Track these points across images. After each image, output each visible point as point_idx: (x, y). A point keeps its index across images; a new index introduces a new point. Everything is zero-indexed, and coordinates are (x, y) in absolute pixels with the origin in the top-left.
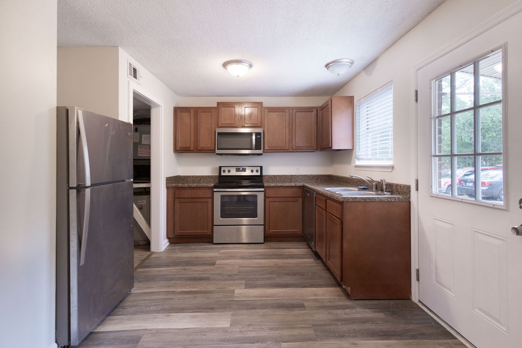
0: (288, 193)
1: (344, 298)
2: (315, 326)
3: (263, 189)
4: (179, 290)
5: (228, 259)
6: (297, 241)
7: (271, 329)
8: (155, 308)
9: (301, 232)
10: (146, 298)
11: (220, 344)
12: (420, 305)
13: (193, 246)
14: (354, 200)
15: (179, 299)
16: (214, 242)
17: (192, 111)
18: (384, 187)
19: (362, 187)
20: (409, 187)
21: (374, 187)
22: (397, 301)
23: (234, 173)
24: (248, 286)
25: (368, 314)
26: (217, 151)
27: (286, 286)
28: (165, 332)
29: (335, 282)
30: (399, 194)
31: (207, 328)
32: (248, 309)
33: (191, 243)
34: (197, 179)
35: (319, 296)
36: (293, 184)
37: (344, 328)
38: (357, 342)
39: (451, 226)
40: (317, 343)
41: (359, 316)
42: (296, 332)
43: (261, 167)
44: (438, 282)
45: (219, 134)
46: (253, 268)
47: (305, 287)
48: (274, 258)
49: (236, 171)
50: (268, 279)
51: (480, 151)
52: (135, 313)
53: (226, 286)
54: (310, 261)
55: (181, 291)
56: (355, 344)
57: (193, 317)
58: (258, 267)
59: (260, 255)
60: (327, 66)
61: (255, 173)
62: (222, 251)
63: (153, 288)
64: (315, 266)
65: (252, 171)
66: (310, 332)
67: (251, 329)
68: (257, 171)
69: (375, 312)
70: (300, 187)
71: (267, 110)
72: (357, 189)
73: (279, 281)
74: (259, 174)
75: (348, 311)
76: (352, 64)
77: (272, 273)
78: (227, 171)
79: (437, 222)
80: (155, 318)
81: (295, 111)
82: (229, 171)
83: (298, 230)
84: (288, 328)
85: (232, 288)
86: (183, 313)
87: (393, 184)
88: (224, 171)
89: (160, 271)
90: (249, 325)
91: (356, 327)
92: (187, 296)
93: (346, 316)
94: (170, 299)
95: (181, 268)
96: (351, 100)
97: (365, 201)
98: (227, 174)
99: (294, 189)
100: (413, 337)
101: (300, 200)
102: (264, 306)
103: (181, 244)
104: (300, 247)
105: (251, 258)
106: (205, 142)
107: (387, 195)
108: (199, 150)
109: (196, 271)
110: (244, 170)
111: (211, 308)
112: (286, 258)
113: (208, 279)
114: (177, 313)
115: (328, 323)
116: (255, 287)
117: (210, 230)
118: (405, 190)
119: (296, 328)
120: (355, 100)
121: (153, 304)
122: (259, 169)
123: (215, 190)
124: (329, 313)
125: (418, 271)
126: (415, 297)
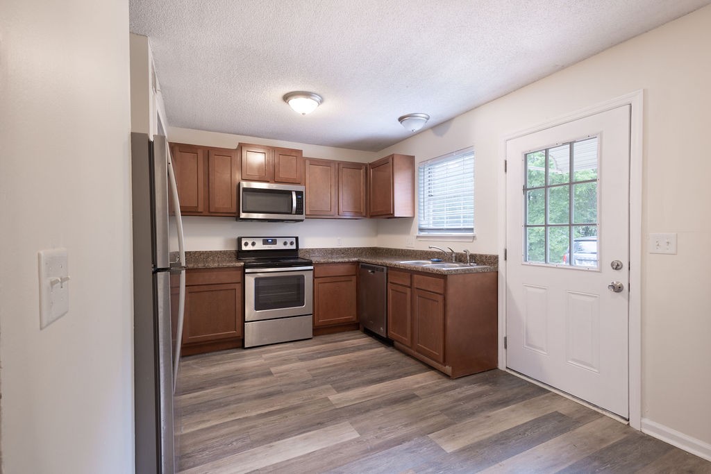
0: (341, 270)
1: (445, 379)
2: (444, 411)
3: (311, 267)
4: (254, 414)
5: (282, 364)
6: (349, 331)
7: (406, 426)
8: (240, 444)
9: (355, 319)
10: (213, 434)
11: (367, 456)
12: (508, 371)
13: (217, 356)
14: (457, 273)
15: (264, 424)
16: (246, 346)
17: (200, 152)
18: (468, 258)
19: (436, 260)
20: (496, 258)
21: (454, 259)
22: (489, 372)
23: (259, 246)
24: (340, 389)
25: (476, 389)
26: (243, 215)
27: (381, 380)
28: (286, 466)
29: (424, 367)
30: (485, 264)
31: (337, 445)
32: (362, 413)
33: (208, 352)
34: (202, 256)
35: (422, 383)
36: (346, 260)
37: (469, 406)
38: (488, 415)
39: (544, 291)
40: (458, 425)
41: (471, 392)
42: (431, 421)
43: (297, 238)
44: (528, 345)
45: (245, 190)
46: (326, 369)
47: (400, 377)
48: (339, 354)
49: (264, 244)
50: (355, 377)
51: (574, 223)
52: (216, 457)
53: (312, 395)
54: (381, 350)
55: (258, 415)
56: (489, 417)
57: (306, 438)
58: (330, 366)
59: (320, 353)
60: (401, 119)
61: (289, 247)
62: (264, 356)
63: (209, 421)
64: (391, 354)
65: (285, 244)
66: (443, 418)
67: (385, 432)
68: (292, 243)
69: (480, 385)
70: (354, 263)
71: (308, 162)
72: (430, 262)
73: (366, 377)
74: (294, 247)
75: (458, 390)
76: (428, 119)
77: (352, 370)
78: (250, 243)
79: (529, 289)
80: (255, 454)
81: (341, 166)
82: (253, 244)
83: (351, 316)
84: (421, 420)
85: (323, 396)
86: (289, 437)
87: (476, 255)
88: (246, 244)
89: (195, 398)
90: (380, 428)
91: (477, 402)
92: (272, 418)
93: (461, 396)
94: (252, 427)
95: (226, 387)
96: (411, 159)
97: (465, 273)
98: (250, 248)
99: (347, 266)
100: (523, 399)
101: (354, 278)
102: (377, 406)
103: (194, 357)
104: (358, 336)
105: (311, 358)
106: (222, 200)
107: (474, 267)
108: (212, 212)
109: (253, 386)
110: (274, 242)
111: (318, 424)
112: (353, 351)
113: (279, 393)
114: (279, 440)
115: (452, 405)
116: (348, 388)
117: (239, 330)
118: (493, 260)
119: (427, 418)
120: (417, 161)
121: (234, 439)
122: (294, 240)
123: (247, 271)
124: (445, 396)
125: (506, 338)
126: (502, 365)
